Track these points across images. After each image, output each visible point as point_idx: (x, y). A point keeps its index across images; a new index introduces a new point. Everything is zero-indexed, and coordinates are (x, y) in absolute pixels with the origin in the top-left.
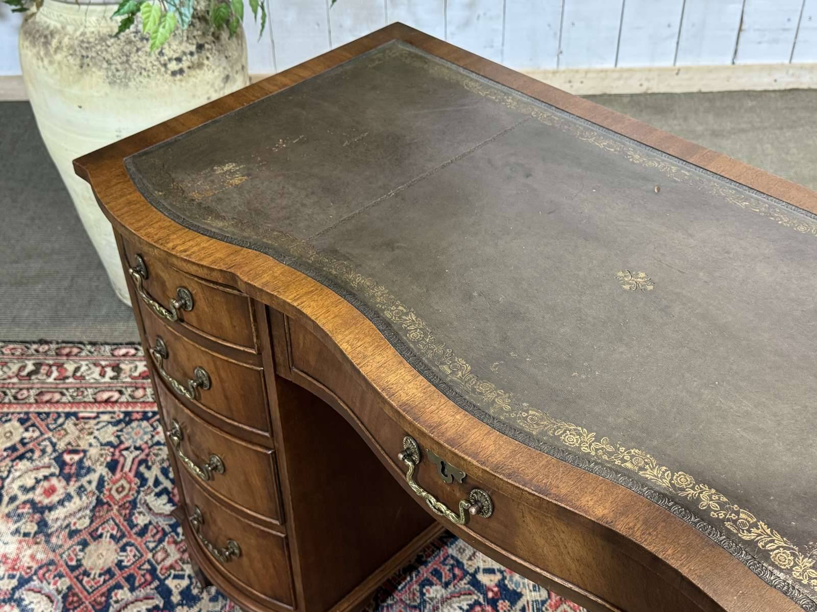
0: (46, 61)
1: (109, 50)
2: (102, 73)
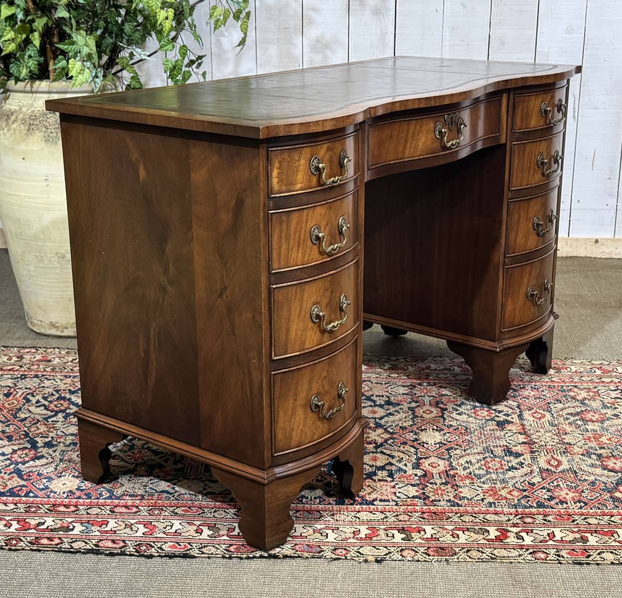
0: (6, 130)
1: (48, 120)
2: (42, 134)
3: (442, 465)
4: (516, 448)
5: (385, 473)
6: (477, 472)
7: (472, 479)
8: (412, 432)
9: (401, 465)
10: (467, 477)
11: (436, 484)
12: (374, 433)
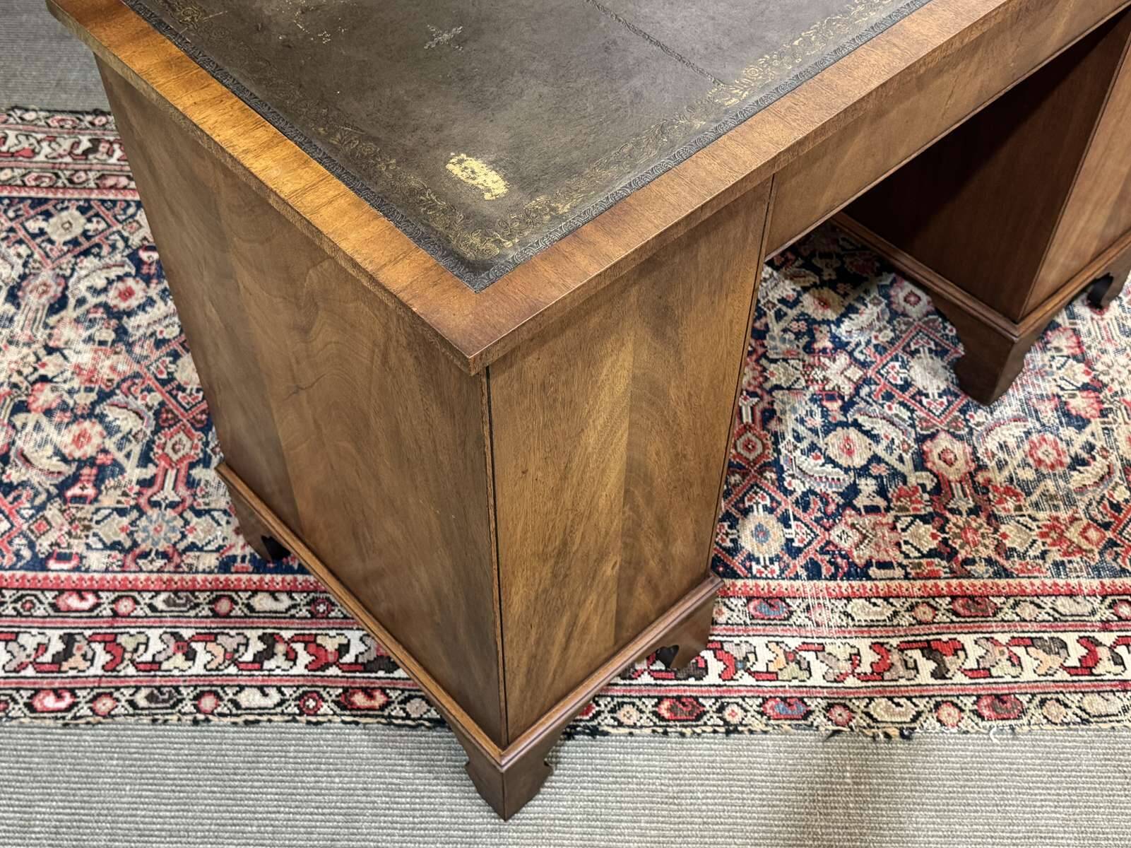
3: (961, 456)
4: (1075, 402)
5: (872, 486)
6: (1022, 475)
7: (1017, 496)
8: (897, 359)
9: (894, 461)
10: (1007, 491)
11: (961, 514)
12: (834, 367)
